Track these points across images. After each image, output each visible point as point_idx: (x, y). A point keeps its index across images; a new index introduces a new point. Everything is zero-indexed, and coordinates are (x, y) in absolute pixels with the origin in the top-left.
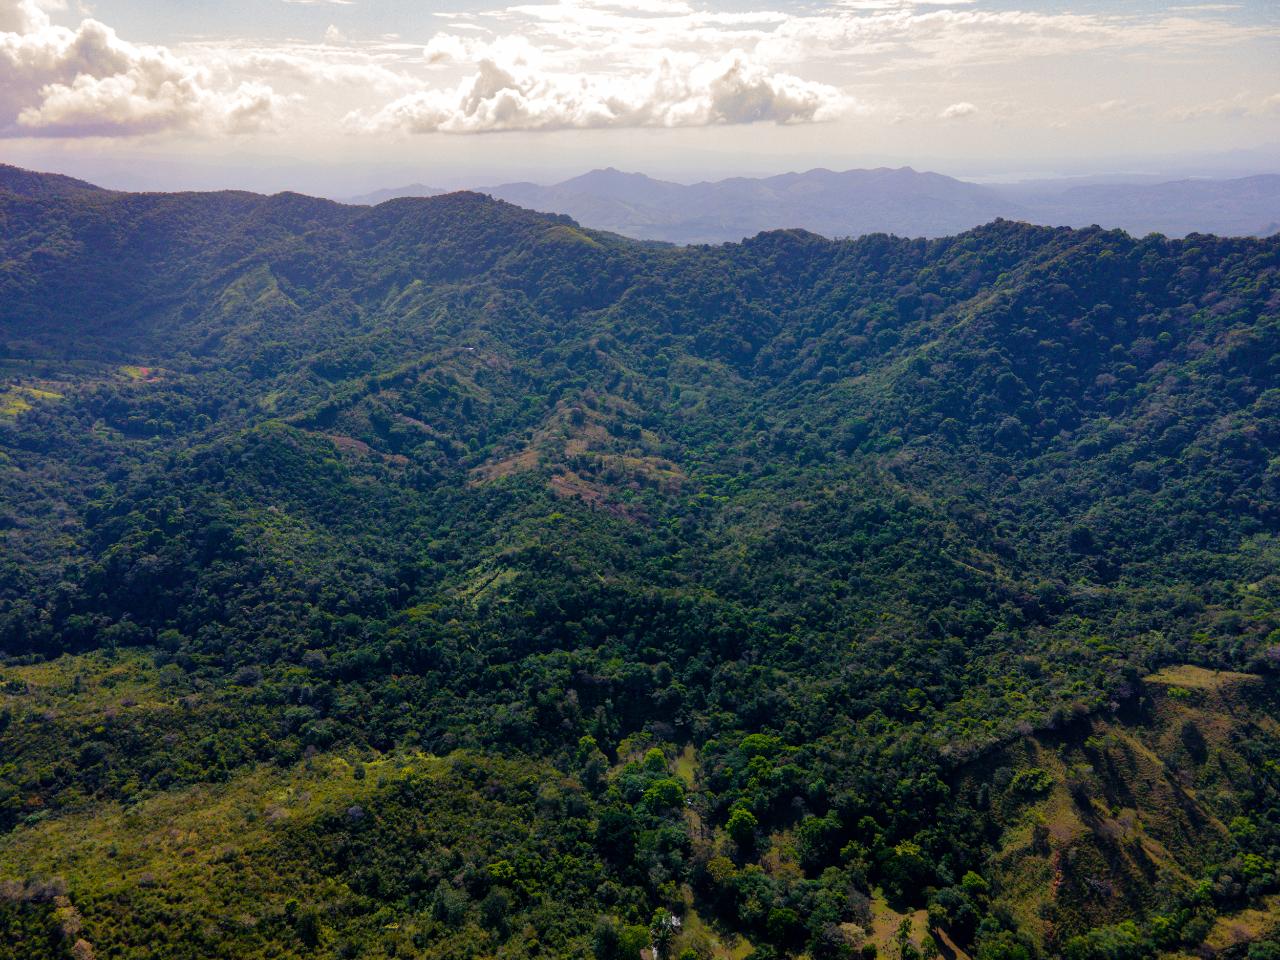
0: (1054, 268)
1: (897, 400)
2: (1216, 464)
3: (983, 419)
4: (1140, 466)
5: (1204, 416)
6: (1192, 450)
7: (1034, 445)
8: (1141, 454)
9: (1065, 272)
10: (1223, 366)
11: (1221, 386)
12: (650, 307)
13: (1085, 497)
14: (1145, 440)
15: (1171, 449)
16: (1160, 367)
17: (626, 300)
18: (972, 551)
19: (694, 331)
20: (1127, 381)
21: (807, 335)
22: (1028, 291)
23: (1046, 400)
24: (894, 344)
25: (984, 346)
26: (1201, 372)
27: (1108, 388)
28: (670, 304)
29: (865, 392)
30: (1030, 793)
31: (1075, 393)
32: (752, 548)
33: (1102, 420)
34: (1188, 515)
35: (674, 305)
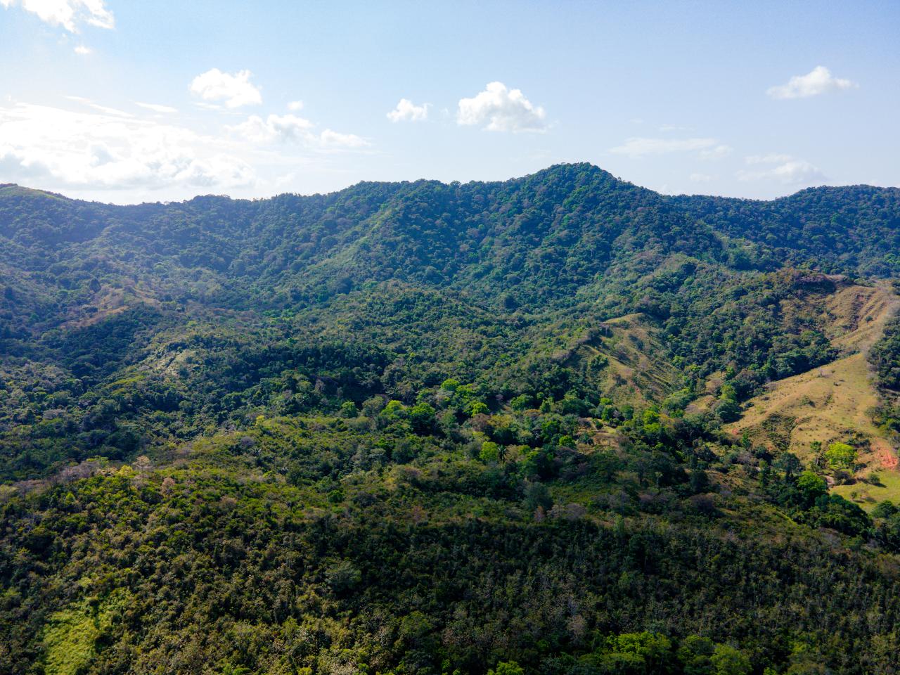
0: (415, 196)
2: (544, 267)
3: (414, 270)
4: (509, 276)
5: (524, 252)
6: (529, 264)
7: (447, 280)
8: (505, 271)
9: (421, 198)
10: (520, 231)
11: (523, 240)
12: (132, 238)
13: (490, 294)
14: (504, 265)
15: (518, 266)
16: (488, 239)
17: (108, 235)
19: (176, 253)
20: (475, 248)
21: (264, 250)
22: (407, 207)
23: (441, 259)
24: (336, 245)
25: (396, 235)
26: (511, 236)
27: (466, 252)
28: (147, 236)
29: (337, 266)
30: (599, 366)
31: (452, 255)
32: (347, 324)
33: (473, 265)
34: (545, 288)
35: (152, 238)
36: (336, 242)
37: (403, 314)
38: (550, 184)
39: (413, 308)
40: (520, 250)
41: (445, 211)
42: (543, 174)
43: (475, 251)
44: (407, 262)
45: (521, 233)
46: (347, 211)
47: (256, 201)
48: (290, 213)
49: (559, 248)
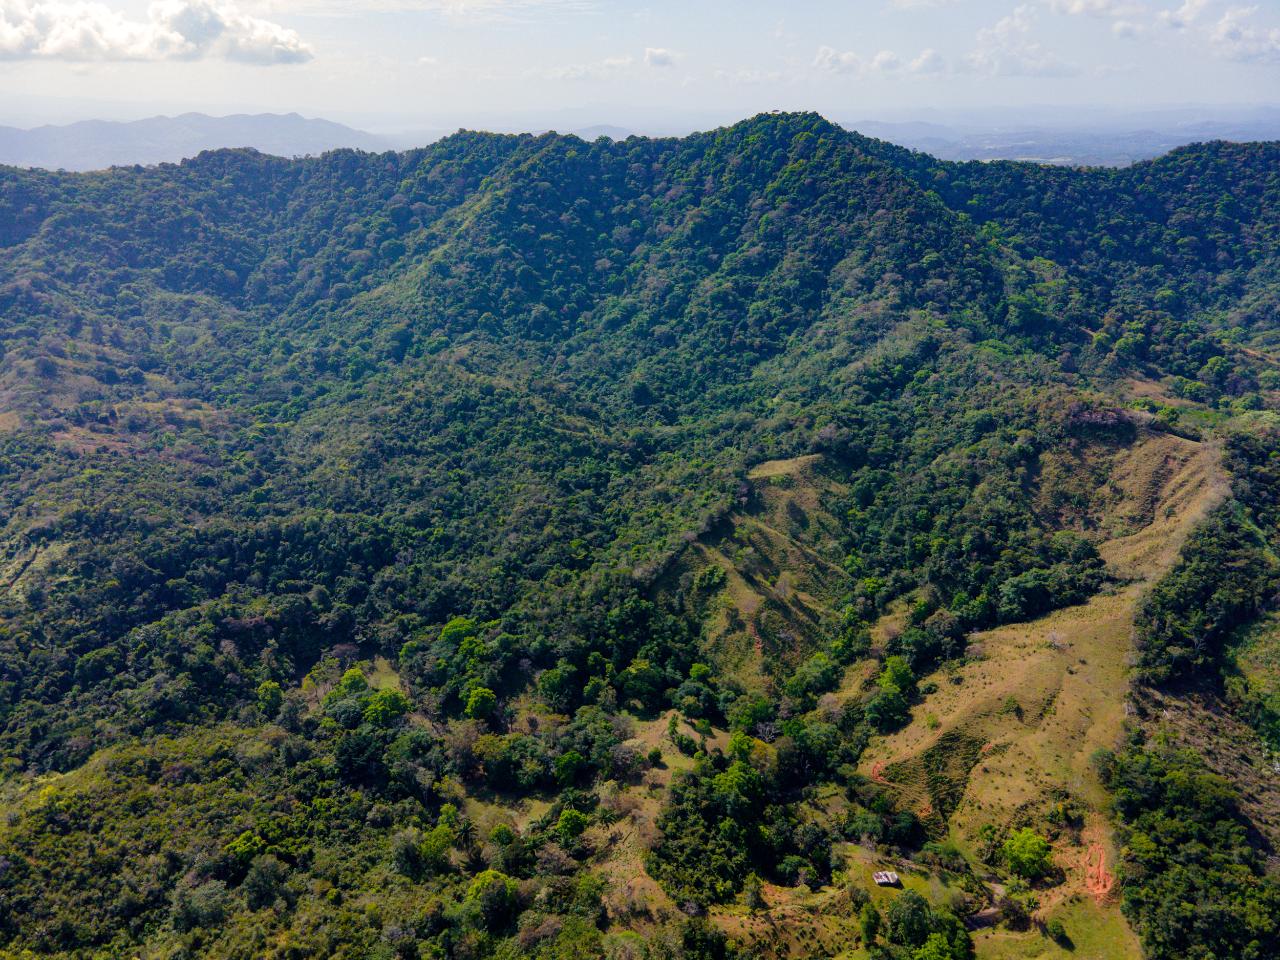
0: (533, 167)
1: (429, 304)
2: (713, 317)
3: (515, 311)
4: (659, 330)
5: (690, 282)
6: (692, 309)
7: (566, 328)
8: (655, 320)
9: (543, 172)
10: (690, 240)
11: (692, 257)
12: (87, 238)
13: (624, 362)
14: (654, 308)
15: (675, 311)
16: (641, 249)
17: (49, 232)
18: (565, 417)
19: (159, 263)
20: (620, 266)
21: (299, 257)
22: (517, 190)
23: (561, 288)
24: (403, 254)
25: (493, 244)
26: (676, 248)
27: (606, 272)
28: (112, 233)
29: (392, 301)
30: (711, 588)
31: (582, 279)
32: (353, 459)
33: (611, 299)
34: (708, 359)
35: (121, 235)
36: (400, 250)
37: (456, 427)
38: (747, 151)
39: (472, 418)
40: (685, 279)
41: (580, 193)
42: (743, 128)
43: (619, 272)
44: (506, 295)
45: (693, 246)
46: (431, 187)
47: (298, 161)
48: (346, 187)
49: (743, 279)
